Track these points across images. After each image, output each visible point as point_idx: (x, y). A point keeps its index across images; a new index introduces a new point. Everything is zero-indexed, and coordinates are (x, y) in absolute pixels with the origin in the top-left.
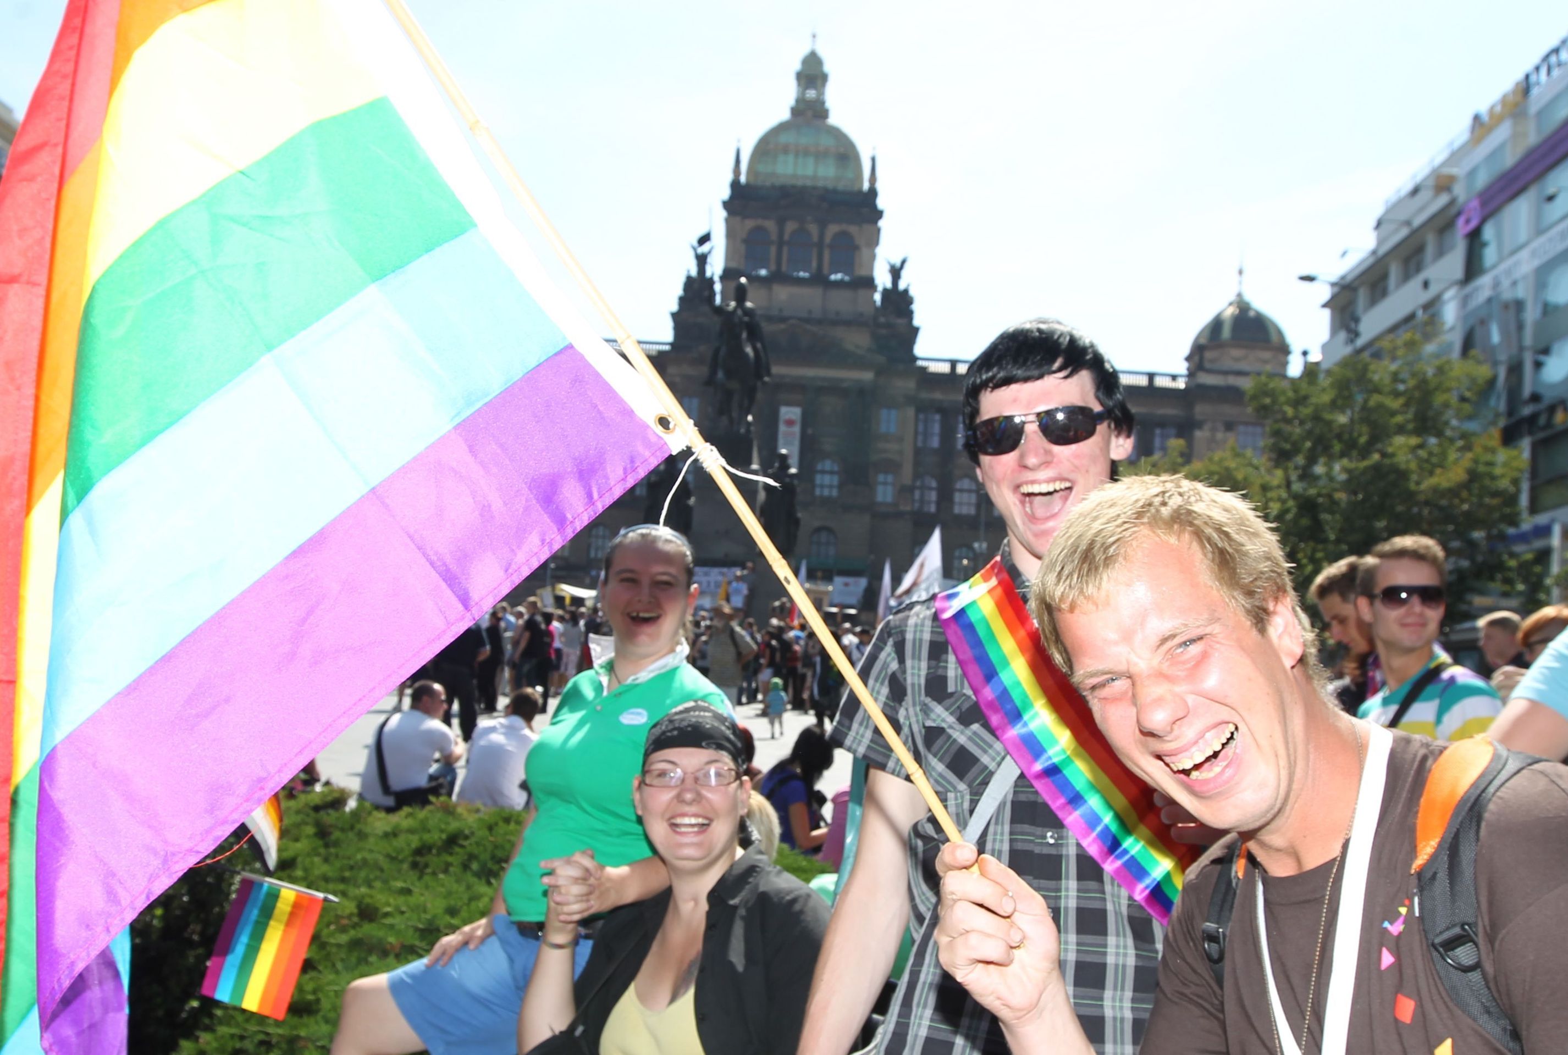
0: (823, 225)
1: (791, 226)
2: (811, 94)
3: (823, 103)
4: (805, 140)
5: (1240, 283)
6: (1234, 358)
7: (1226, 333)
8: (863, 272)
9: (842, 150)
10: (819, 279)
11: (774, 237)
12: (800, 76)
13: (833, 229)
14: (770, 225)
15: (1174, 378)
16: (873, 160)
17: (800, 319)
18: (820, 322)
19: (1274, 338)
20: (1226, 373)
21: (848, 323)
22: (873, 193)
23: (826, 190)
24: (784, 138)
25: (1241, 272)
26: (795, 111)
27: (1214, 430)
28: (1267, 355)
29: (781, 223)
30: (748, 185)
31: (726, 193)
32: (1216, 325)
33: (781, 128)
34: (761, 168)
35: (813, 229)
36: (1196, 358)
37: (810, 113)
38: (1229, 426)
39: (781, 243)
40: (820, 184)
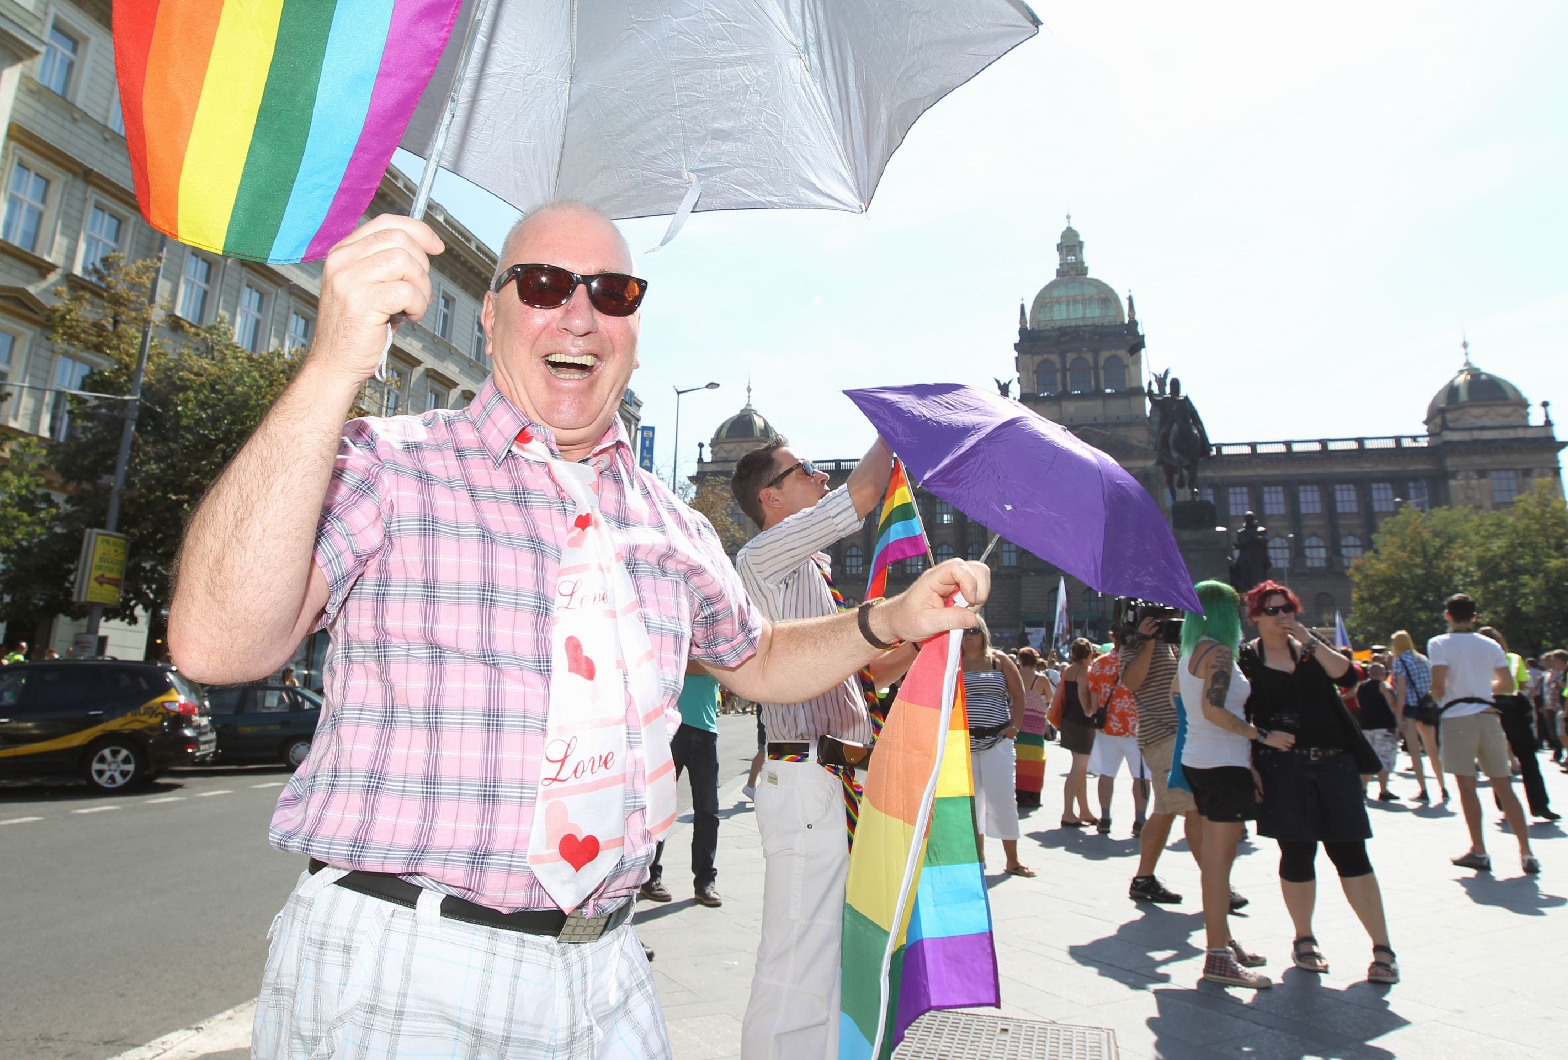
0: (1096, 353)
1: (1070, 357)
2: (1071, 259)
3: (1082, 263)
4: (1073, 292)
5: (1466, 354)
6: (1475, 415)
7: (1463, 396)
8: (1134, 384)
9: (1103, 296)
10: (1098, 394)
11: (1058, 366)
12: (1060, 247)
13: (1104, 355)
14: (1055, 358)
15: (1414, 438)
16: (1130, 299)
17: (1090, 425)
18: (1105, 426)
19: (1511, 394)
20: (1471, 429)
21: (1128, 424)
22: (1133, 323)
23: (1096, 326)
24: (1056, 293)
25: (1465, 345)
26: (1059, 273)
27: (1467, 478)
28: (1507, 410)
29: (1063, 355)
30: (1033, 329)
31: (1017, 339)
32: (1451, 391)
33: (1051, 286)
34: (1041, 317)
35: (1089, 357)
36: (1438, 420)
37: (1073, 273)
38: (1482, 474)
39: (1064, 370)
40: (1090, 322)
